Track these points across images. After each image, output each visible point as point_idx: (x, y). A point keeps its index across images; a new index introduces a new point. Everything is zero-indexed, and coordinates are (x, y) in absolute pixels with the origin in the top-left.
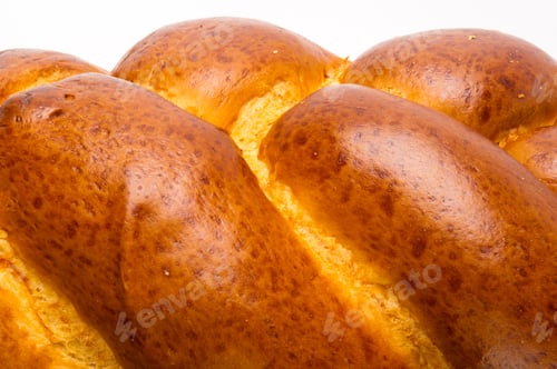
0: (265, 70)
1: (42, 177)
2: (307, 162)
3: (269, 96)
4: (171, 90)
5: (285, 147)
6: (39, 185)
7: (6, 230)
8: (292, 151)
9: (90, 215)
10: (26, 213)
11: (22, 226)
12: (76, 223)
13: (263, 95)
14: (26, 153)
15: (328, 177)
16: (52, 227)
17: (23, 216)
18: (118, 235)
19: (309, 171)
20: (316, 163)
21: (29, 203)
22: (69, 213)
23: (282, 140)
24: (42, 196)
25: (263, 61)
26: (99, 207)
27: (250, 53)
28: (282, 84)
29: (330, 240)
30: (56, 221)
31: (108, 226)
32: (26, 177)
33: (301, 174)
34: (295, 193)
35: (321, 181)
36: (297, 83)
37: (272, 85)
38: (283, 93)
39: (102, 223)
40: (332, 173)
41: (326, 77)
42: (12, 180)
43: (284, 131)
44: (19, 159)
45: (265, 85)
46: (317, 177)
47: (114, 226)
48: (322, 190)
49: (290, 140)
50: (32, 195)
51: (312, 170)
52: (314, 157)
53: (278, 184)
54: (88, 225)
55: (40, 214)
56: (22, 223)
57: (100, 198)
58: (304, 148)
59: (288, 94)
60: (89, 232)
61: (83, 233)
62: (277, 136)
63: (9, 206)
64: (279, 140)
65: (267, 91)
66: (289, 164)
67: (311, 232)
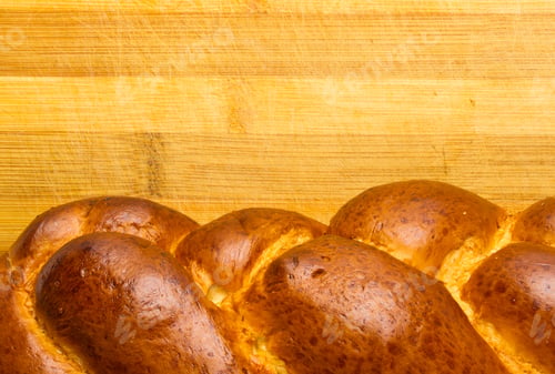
0: (459, 228)
1: (316, 322)
2: (507, 306)
3: (462, 249)
4: (390, 246)
5: (488, 294)
6: (314, 328)
7: (284, 360)
8: (494, 297)
9: (356, 351)
10: (304, 349)
11: (299, 358)
12: (345, 357)
13: (458, 248)
14: (302, 303)
15: (526, 318)
16: (326, 359)
17: (301, 351)
18: (379, 366)
19: (510, 313)
20: (516, 307)
21: (307, 341)
22: (339, 349)
23: (484, 288)
24: (317, 336)
25: (457, 222)
26: (363, 345)
27: (447, 215)
28: (471, 239)
29: (527, 366)
30: (329, 355)
31: (370, 359)
32: (302, 321)
33: (503, 315)
34: (498, 329)
35: (520, 321)
36: (481, 237)
37: (464, 239)
38: (472, 245)
39: (365, 357)
40: (528, 315)
41: (498, 227)
42: (290, 323)
43: (485, 281)
44: (295, 308)
45: (459, 240)
46: (516, 318)
47: (375, 360)
48: (521, 328)
49: (492, 288)
50: (309, 336)
51: (513, 313)
52: (513, 303)
53: (481, 321)
54: (354, 358)
55: (316, 350)
56: (300, 356)
57: (364, 338)
58: (504, 295)
59: (476, 246)
60: (356, 363)
61: (351, 364)
62: (480, 284)
63: (289, 342)
64: (482, 287)
65: (461, 244)
66: (492, 307)
67: (512, 359)
